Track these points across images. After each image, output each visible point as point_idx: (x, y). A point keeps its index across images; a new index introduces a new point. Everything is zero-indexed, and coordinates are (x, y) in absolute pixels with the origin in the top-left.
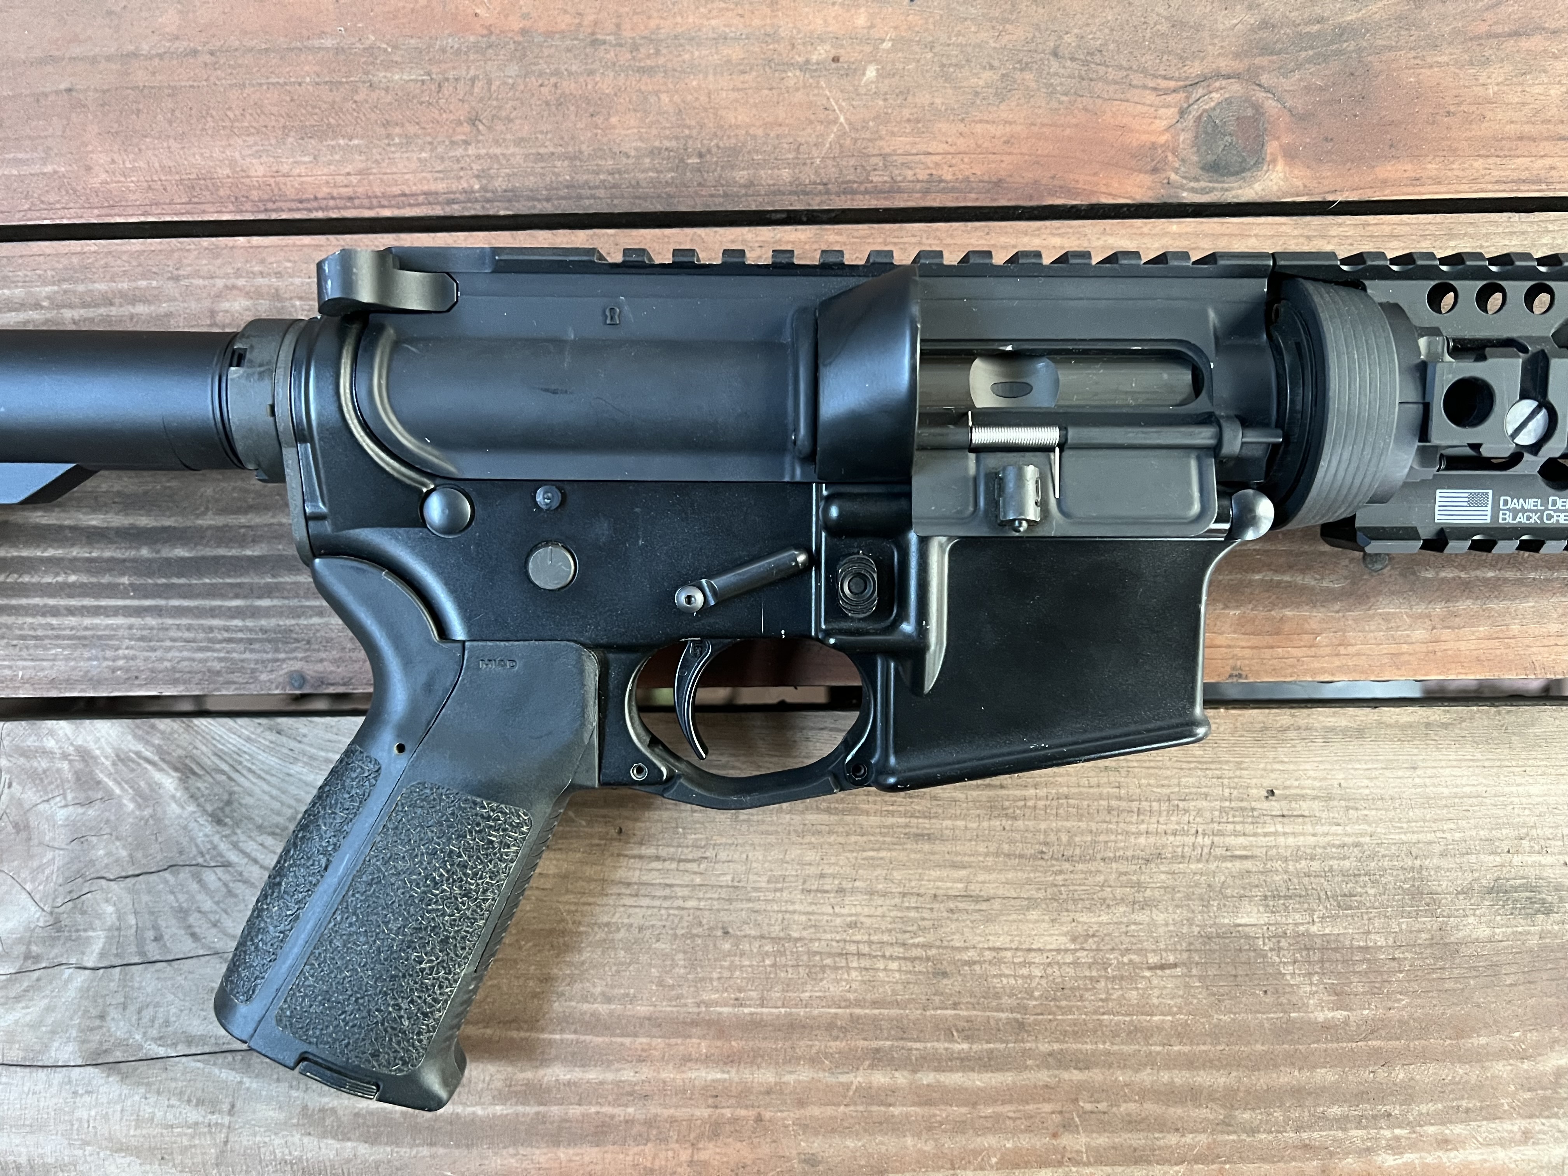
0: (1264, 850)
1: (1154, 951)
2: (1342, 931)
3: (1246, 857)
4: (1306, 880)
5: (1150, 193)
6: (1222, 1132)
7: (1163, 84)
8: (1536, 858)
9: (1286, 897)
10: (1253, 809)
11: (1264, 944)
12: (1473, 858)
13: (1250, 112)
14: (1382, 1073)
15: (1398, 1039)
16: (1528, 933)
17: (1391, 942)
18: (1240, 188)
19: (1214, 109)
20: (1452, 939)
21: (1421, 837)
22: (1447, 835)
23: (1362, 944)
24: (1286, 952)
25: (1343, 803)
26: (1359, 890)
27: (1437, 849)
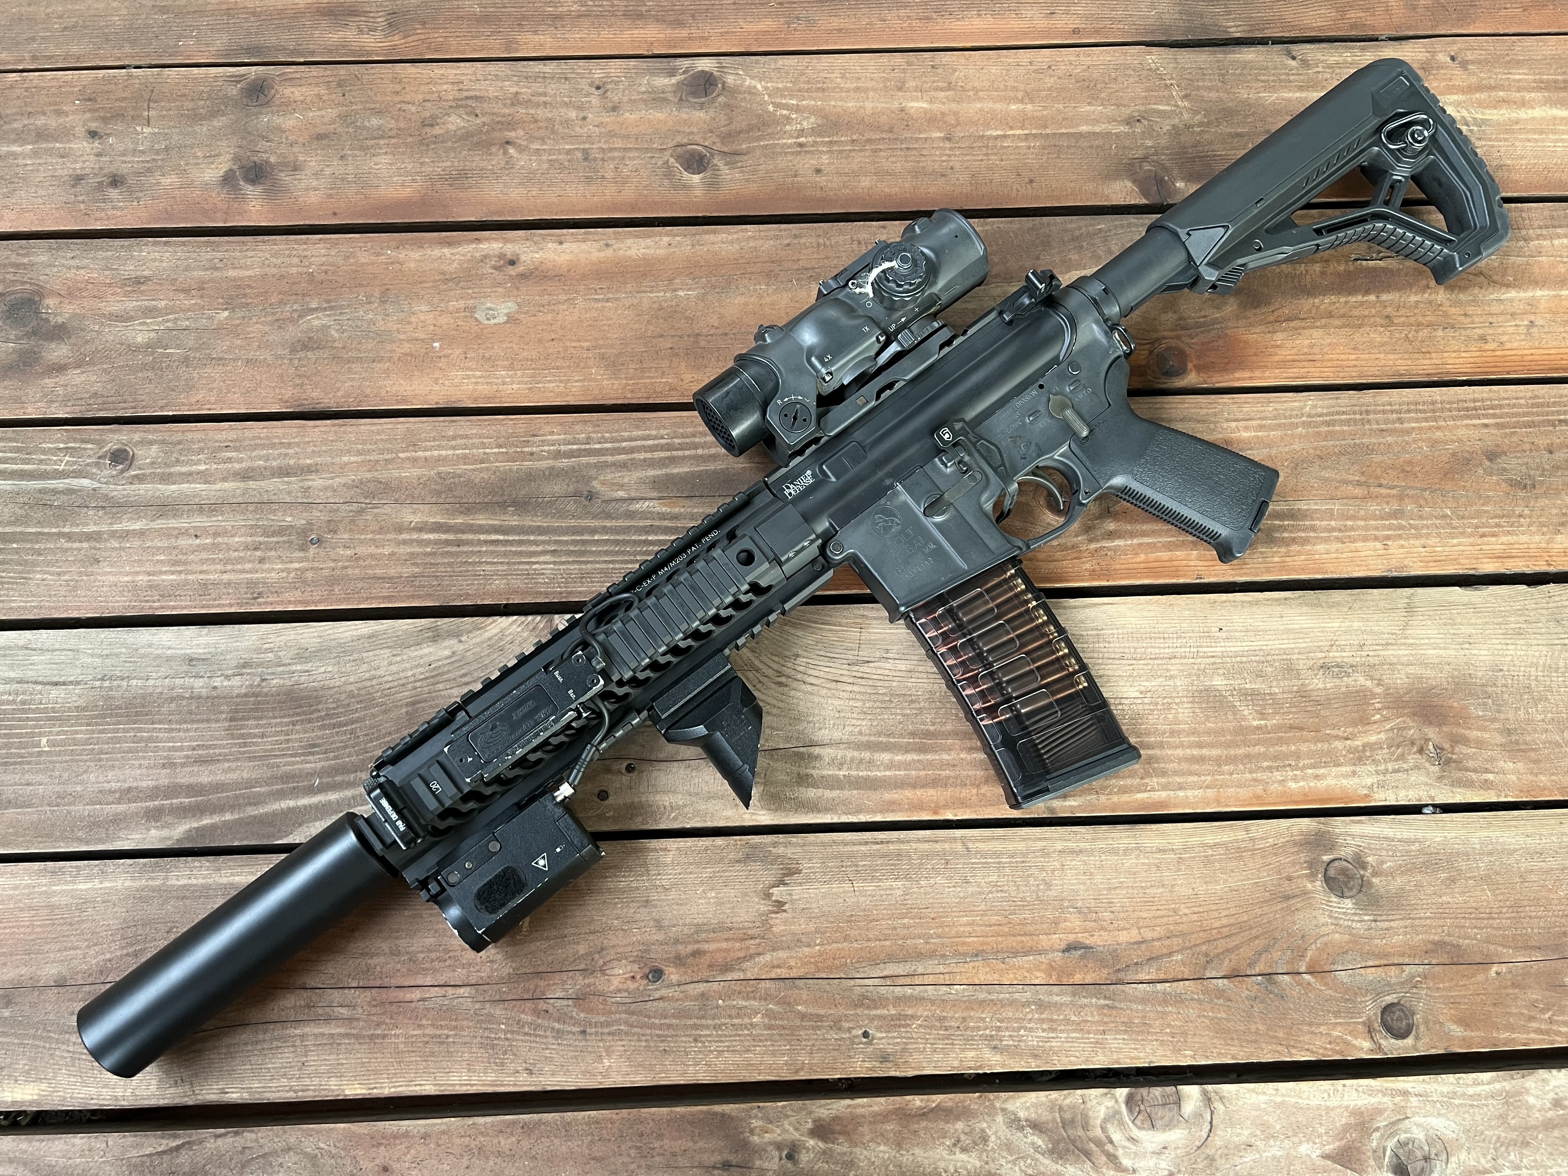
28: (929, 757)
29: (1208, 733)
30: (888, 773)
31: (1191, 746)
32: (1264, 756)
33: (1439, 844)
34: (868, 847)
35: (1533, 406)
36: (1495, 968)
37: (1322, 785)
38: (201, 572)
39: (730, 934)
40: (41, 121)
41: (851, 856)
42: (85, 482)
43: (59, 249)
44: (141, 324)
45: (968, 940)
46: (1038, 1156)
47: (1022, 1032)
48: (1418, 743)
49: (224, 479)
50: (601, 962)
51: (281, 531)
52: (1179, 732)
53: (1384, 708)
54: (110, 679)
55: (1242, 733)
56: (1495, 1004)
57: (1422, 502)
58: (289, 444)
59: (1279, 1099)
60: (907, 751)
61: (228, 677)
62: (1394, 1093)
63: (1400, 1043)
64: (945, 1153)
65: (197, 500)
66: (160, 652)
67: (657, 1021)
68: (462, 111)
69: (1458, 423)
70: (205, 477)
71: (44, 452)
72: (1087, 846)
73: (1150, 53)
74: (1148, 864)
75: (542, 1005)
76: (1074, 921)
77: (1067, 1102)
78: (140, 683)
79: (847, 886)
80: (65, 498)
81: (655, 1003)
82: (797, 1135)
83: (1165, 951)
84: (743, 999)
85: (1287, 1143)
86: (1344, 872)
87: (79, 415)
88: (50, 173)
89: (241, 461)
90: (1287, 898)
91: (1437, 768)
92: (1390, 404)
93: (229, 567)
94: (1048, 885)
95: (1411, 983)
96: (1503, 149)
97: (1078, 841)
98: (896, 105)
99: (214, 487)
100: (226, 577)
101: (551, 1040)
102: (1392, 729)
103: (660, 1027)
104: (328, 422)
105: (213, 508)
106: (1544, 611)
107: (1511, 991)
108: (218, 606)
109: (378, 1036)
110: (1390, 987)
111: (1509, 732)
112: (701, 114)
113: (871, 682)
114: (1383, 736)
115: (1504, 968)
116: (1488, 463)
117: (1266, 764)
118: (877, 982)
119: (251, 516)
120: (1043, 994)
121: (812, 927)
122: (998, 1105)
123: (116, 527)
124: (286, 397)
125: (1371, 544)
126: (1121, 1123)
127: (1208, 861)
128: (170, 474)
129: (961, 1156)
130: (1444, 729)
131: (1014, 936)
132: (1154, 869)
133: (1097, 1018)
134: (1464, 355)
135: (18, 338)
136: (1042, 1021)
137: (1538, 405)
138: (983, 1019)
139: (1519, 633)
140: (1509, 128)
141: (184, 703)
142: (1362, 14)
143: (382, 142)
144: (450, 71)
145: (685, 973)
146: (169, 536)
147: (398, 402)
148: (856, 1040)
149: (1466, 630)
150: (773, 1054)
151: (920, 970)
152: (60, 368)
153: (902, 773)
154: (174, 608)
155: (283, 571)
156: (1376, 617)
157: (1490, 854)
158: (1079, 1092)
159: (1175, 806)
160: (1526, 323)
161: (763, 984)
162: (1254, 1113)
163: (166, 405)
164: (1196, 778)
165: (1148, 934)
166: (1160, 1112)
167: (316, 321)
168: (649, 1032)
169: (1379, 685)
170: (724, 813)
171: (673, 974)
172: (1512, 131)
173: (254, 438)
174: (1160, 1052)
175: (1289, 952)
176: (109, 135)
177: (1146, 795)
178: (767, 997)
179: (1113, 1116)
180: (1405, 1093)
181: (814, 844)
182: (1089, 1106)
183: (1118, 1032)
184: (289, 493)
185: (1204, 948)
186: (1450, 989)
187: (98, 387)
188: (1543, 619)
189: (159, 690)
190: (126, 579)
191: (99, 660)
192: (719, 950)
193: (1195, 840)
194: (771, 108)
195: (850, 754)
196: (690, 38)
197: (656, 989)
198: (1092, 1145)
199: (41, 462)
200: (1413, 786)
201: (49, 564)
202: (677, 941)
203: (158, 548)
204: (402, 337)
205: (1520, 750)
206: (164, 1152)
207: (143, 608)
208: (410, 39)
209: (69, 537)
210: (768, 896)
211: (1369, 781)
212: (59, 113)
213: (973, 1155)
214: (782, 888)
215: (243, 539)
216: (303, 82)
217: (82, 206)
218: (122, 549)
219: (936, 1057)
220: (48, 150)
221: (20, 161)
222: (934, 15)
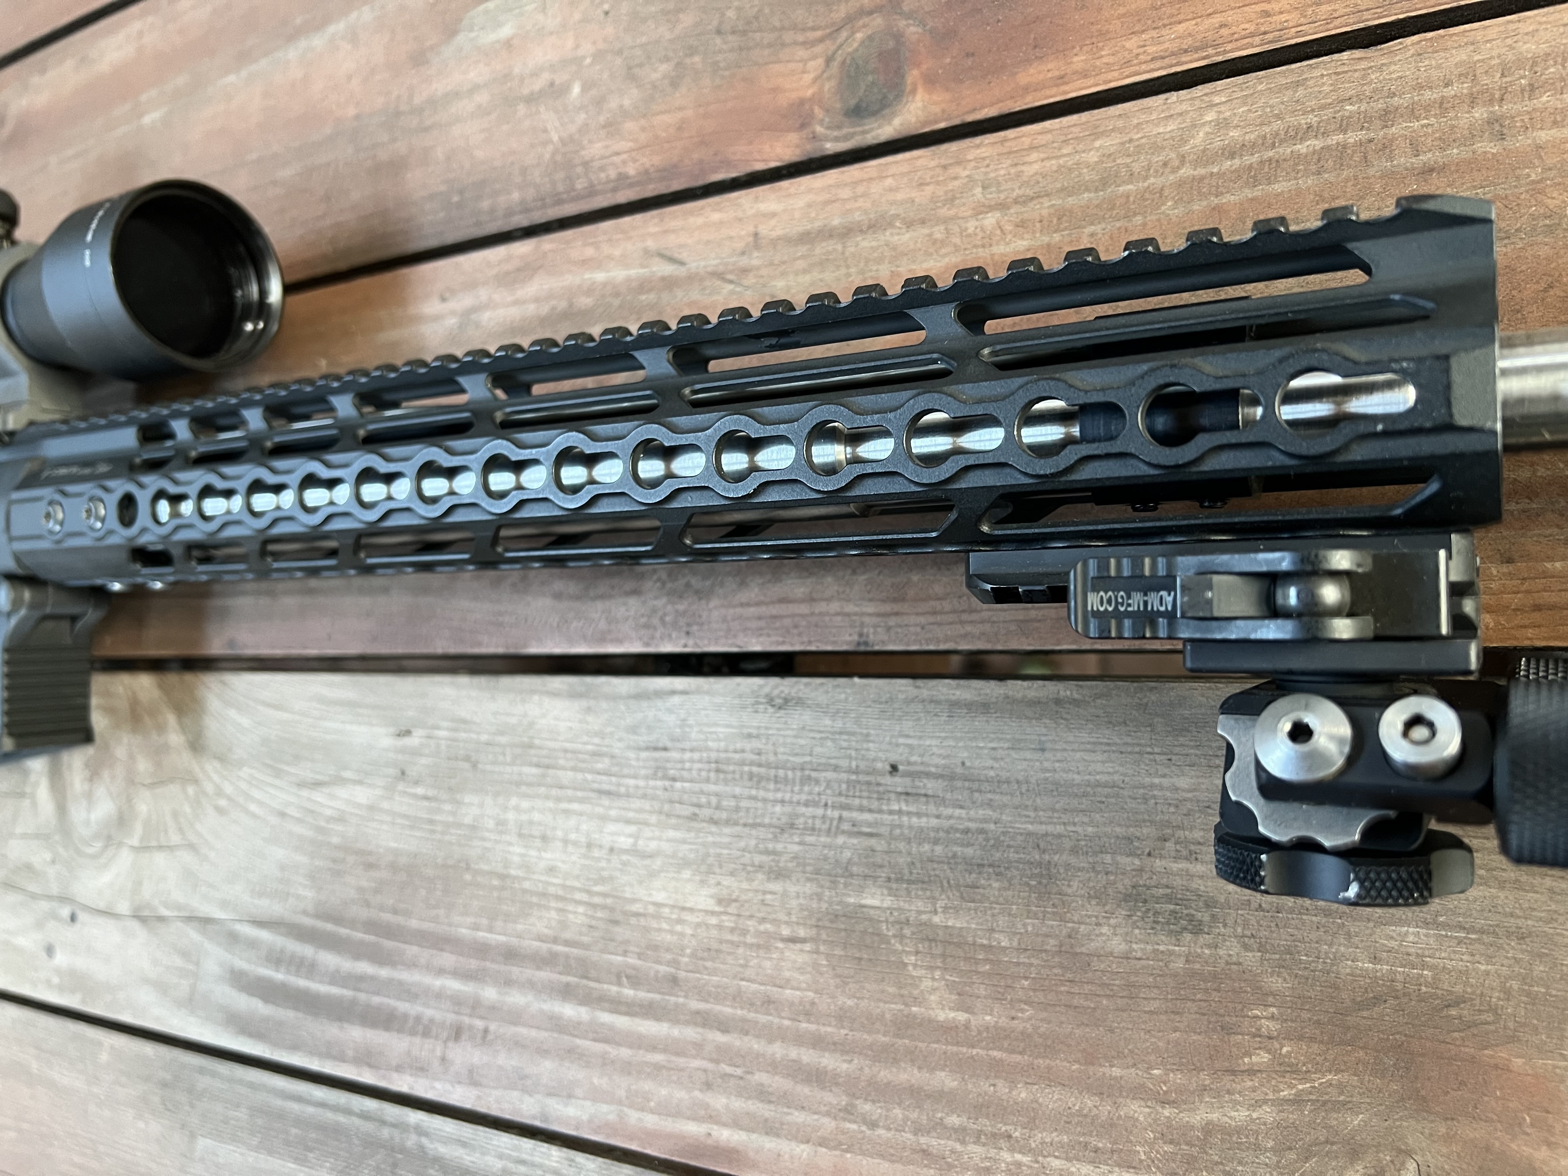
0: (888, 829)
1: (786, 923)
2: (965, 925)
3: (871, 835)
4: (930, 866)
5: (798, 152)
6: (844, 1119)
7: (812, 35)
8: (1183, 865)
9: (909, 882)
10: (879, 784)
11: (888, 929)
12: (1108, 858)
13: (891, 44)
14: (1002, 1088)
15: (1020, 1053)
16: (1171, 953)
17: (1015, 944)
18: (879, 127)
19: (857, 50)
20: (1084, 950)
21: (1050, 828)
22: (1079, 829)
23: (985, 942)
24: (908, 941)
25: (967, 784)
26: (983, 882)
27: (1068, 844)
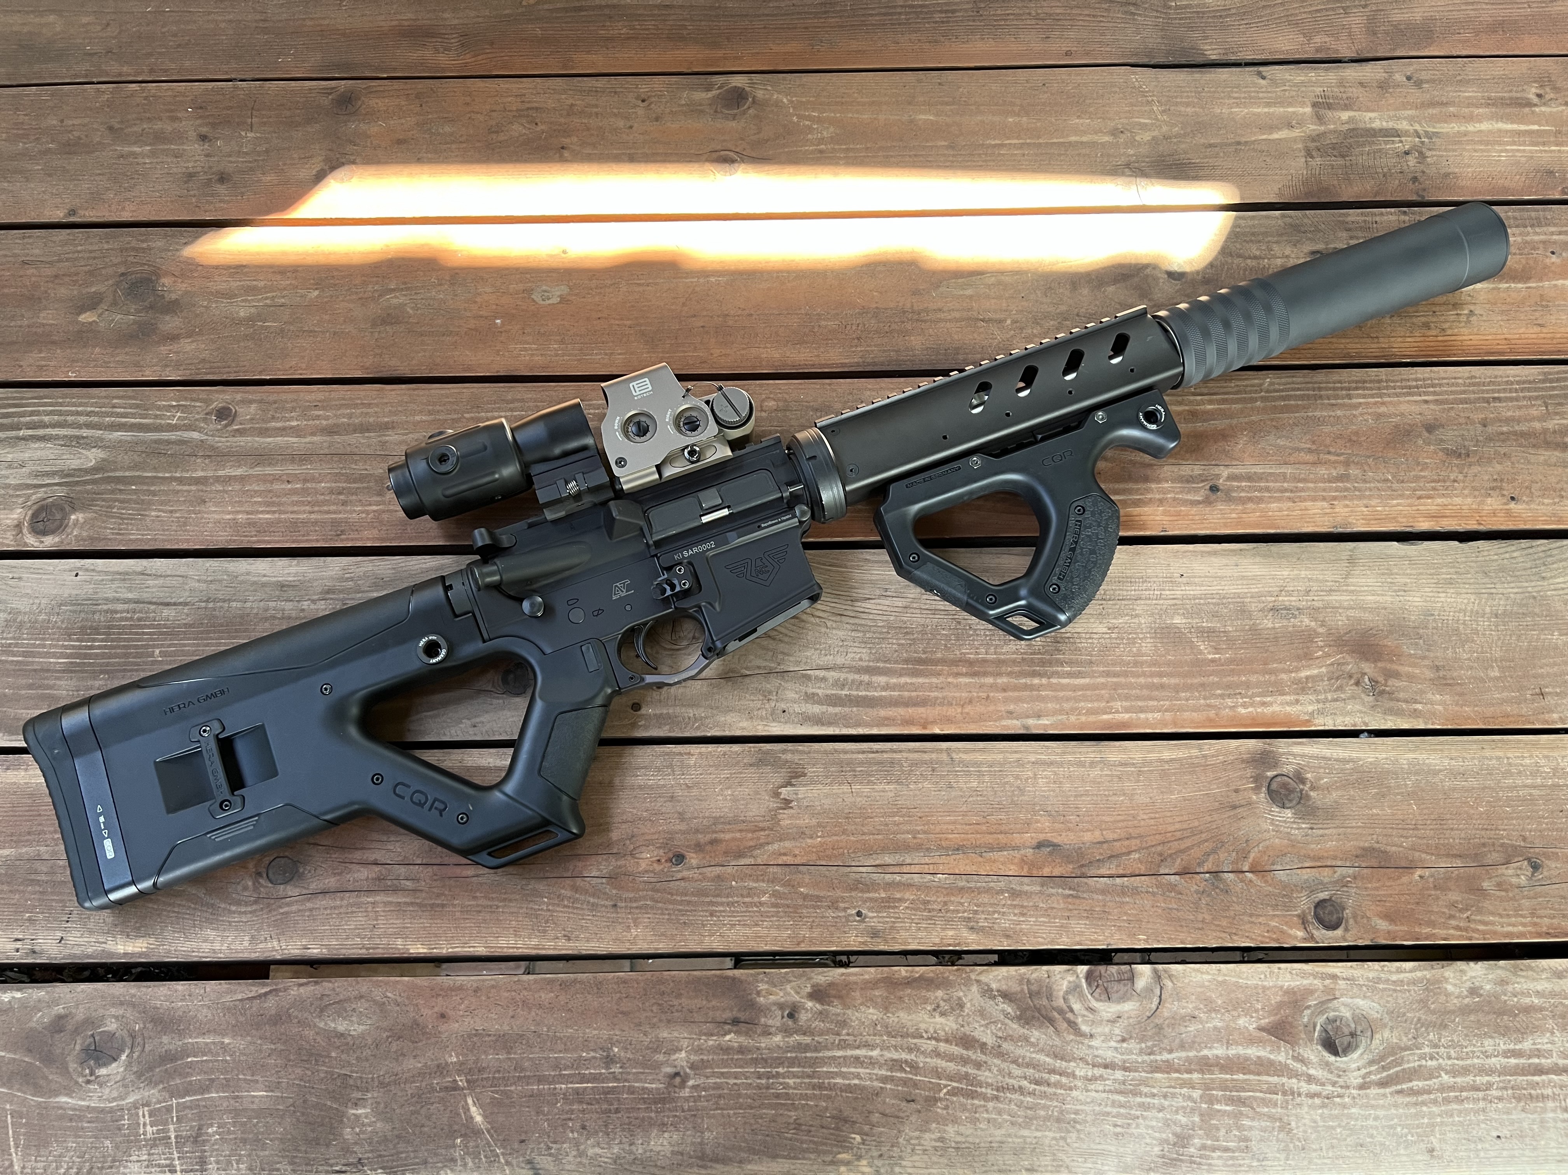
28: (921, 680)
29: (1169, 664)
30: (884, 693)
31: (1152, 675)
32: (1218, 685)
33: (1371, 763)
34: (865, 756)
35: (1470, 385)
36: (1419, 872)
37: (1268, 710)
38: (292, 512)
39: (743, 826)
40: (158, 126)
41: (850, 763)
42: (195, 435)
43: (173, 236)
44: (243, 301)
45: (950, 836)
46: (1007, 1021)
47: (996, 916)
48: (1355, 676)
49: (313, 434)
50: (632, 847)
51: (362, 478)
52: (1142, 664)
53: (1326, 646)
54: (214, 601)
55: (1199, 665)
56: (1418, 903)
57: (1366, 468)
58: (370, 404)
59: (1220, 979)
60: (901, 675)
61: (314, 602)
62: (1324, 977)
63: (1330, 933)
64: (926, 1017)
65: (289, 451)
66: (256, 579)
67: (679, 898)
68: (524, 121)
69: (1401, 399)
70: (296, 432)
71: (159, 408)
72: (1058, 758)
73: (1134, 73)
74: (1112, 776)
75: (579, 881)
76: (1045, 823)
77: (1034, 976)
78: (239, 605)
79: (846, 788)
80: (178, 448)
81: (678, 883)
82: (797, 998)
83: (1124, 850)
84: (754, 881)
85: (1227, 1017)
86: (1284, 785)
87: (190, 378)
88: (166, 171)
89: (327, 418)
90: (1234, 807)
91: (1371, 698)
92: (1340, 382)
93: (316, 509)
94: (1022, 791)
95: (1343, 883)
96: (1451, 159)
97: (1049, 754)
98: (905, 118)
99: (303, 440)
100: (313, 516)
101: (587, 912)
102: (1332, 664)
103: (681, 903)
104: (403, 386)
105: (303, 458)
106: (1472, 564)
107: (1433, 892)
108: (307, 541)
109: (438, 905)
110: (1324, 887)
111: (1438, 668)
112: (733, 124)
113: (871, 617)
114: (1324, 670)
115: (1427, 872)
116: (1427, 434)
117: (1219, 692)
118: (869, 869)
119: (335, 466)
120: (1015, 884)
121: (814, 821)
122: (973, 977)
123: (221, 473)
124: (368, 364)
125: (1320, 504)
126: (1081, 996)
127: (1164, 774)
128: (267, 429)
129: (939, 1020)
130: (1379, 664)
131: (991, 833)
132: (1116, 779)
133: (1062, 906)
134: (1409, 339)
135: (138, 311)
136: (1015, 906)
137: (1474, 385)
138: (962, 904)
139: (1450, 582)
140: (1457, 140)
141: (276, 622)
142: (1327, 39)
143: (454, 146)
144: (514, 86)
145: (704, 858)
146: (265, 481)
147: (465, 371)
148: (851, 918)
149: (1402, 580)
150: (778, 928)
151: (908, 861)
152: (174, 338)
153: (896, 693)
154: (269, 542)
155: (363, 512)
156: (1322, 566)
157: (1417, 773)
158: (1045, 968)
159: (1136, 727)
160: (1466, 312)
161: (771, 869)
162: (1199, 990)
163: (264, 370)
164: (1155, 703)
165: (1110, 836)
166: (1116, 986)
167: (395, 300)
168: (671, 907)
169: (1322, 626)
170: (741, 725)
171: (693, 859)
172: (1460, 143)
173: (339, 399)
174: (1117, 937)
175: (1234, 854)
176: (217, 139)
177: (1111, 716)
178: (773, 881)
179: (1075, 989)
180: (1334, 977)
181: (818, 752)
182: (1053, 979)
183: (1081, 918)
184: (369, 446)
185: (1159, 848)
186: (1377, 889)
187: (206, 355)
188: (1472, 571)
189: (255, 611)
190: (228, 517)
191: (205, 585)
192: (734, 839)
193: (1153, 756)
194: (795, 119)
195: (851, 677)
196: (725, 58)
197: (679, 871)
198: (1055, 1014)
199: (156, 417)
200: (1349, 713)
201: (162, 503)
202: (697, 831)
203: (256, 492)
204: (468, 314)
205: (1446, 684)
206: (254, 998)
207: (242, 541)
208: (480, 58)
209: (180, 481)
210: (777, 795)
211: (1310, 708)
212: (174, 119)
213: (951, 1018)
214: (789, 788)
215: (328, 485)
216: (386, 94)
217: (194, 200)
218: (226, 492)
219: (921, 934)
220: (164, 150)
221: (141, 160)
222: (942, 39)
